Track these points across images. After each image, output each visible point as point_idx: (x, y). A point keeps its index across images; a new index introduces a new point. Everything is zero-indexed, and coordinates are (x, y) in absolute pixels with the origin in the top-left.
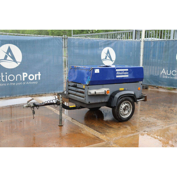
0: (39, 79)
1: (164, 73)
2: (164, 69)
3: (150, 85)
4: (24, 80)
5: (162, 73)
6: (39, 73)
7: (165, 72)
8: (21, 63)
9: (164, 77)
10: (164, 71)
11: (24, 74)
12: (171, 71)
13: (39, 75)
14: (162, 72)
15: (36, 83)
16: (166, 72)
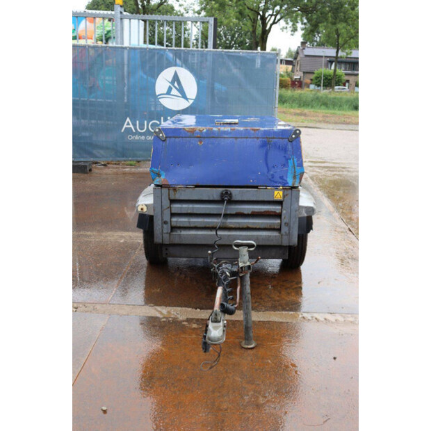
1: (131, 128)
2: (128, 120)
3: (96, 160)
5: (126, 128)
7: (131, 126)
9: (130, 137)
10: (128, 124)
12: (146, 122)
14: (125, 126)
16: (135, 125)
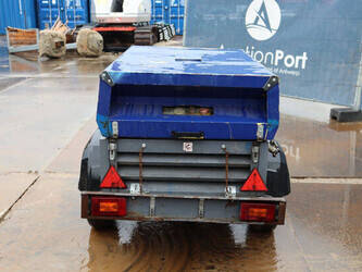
0: (303, 67)
4: (276, 64)
6: (305, 54)
8: (278, 31)
11: (278, 52)
13: (304, 58)
15: (297, 73)
